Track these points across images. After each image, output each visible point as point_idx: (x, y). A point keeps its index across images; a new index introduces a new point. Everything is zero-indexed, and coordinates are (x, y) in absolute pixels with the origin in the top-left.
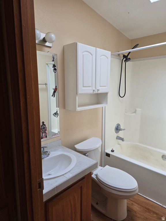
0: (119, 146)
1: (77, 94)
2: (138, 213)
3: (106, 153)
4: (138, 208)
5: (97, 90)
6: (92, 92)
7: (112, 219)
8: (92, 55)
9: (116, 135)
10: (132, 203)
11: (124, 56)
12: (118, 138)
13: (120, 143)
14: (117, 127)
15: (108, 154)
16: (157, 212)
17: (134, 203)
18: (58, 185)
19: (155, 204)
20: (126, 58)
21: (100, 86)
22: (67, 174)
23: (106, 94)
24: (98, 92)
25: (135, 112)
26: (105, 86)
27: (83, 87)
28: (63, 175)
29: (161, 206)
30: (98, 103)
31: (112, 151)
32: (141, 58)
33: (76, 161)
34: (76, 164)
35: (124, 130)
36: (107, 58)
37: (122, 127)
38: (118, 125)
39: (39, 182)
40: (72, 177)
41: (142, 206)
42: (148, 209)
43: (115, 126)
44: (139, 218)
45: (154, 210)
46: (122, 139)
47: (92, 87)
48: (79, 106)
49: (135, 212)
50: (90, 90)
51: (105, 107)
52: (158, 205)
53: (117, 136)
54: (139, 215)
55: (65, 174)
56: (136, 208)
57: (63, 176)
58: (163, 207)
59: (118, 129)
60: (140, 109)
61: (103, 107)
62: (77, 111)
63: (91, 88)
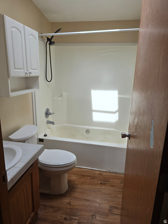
0: (49, 130)
1: (8, 76)
2: (76, 181)
3: (39, 139)
4: (75, 178)
5: (29, 73)
6: (23, 75)
7: (56, 195)
8: (21, 32)
9: (46, 120)
10: (70, 176)
11: (48, 39)
12: (49, 122)
13: (50, 127)
14: (47, 112)
15: (41, 139)
16: (90, 174)
17: (71, 175)
18: (13, 177)
19: (87, 169)
20: (50, 41)
21: (32, 69)
22: (17, 164)
23: (37, 78)
24: (30, 75)
25: (61, 96)
26: (36, 69)
27: (15, 68)
28: (13, 166)
29: (91, 169)
30: (28, 88)
31: (45, 136)
32: (62, 43)
33: (21, 150)
34: (22, 153)
35: (53, 113)
36: (35, 39)
37: (51, 111)
38: (48, 110)
39: (3, 175)
40: (25, 165)
41: (78, 175)
42: (83, 175)
43: (44, 111)
44: (77, 184)
45: (87, 174)
46: (53, 123)
47: (24, 69)
48: (12, 91)
49: (74, 181)
50: (21, 73)
51: (35, 92)
52: (89, 170)
53: (48, 121)
54: (77, 183)
55: (16, 164)
56: (74, 178)
57: (14, 168)
58: (92, 169)
59: (47, 114)
60: (66, 93)
61: (32, 93)
62: (10, 96)
63: (22, 70)
